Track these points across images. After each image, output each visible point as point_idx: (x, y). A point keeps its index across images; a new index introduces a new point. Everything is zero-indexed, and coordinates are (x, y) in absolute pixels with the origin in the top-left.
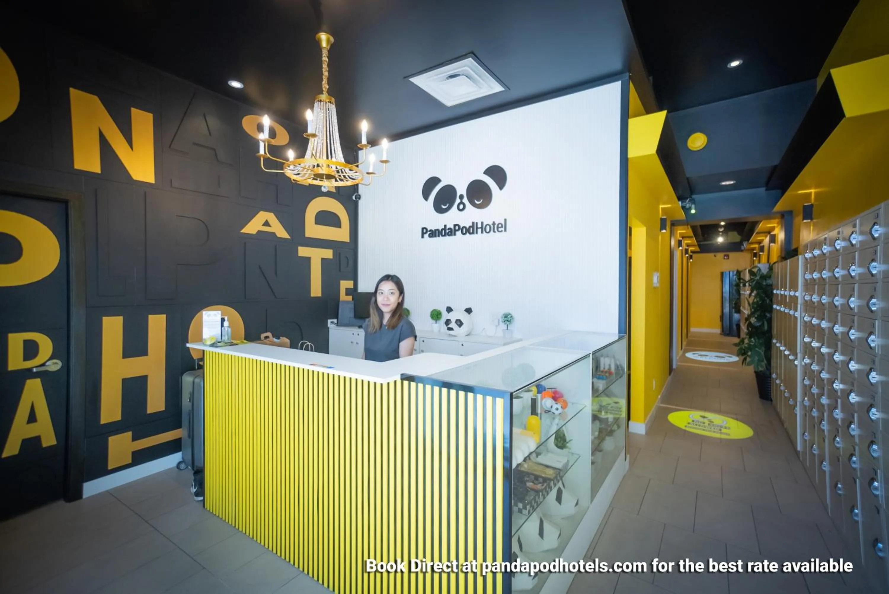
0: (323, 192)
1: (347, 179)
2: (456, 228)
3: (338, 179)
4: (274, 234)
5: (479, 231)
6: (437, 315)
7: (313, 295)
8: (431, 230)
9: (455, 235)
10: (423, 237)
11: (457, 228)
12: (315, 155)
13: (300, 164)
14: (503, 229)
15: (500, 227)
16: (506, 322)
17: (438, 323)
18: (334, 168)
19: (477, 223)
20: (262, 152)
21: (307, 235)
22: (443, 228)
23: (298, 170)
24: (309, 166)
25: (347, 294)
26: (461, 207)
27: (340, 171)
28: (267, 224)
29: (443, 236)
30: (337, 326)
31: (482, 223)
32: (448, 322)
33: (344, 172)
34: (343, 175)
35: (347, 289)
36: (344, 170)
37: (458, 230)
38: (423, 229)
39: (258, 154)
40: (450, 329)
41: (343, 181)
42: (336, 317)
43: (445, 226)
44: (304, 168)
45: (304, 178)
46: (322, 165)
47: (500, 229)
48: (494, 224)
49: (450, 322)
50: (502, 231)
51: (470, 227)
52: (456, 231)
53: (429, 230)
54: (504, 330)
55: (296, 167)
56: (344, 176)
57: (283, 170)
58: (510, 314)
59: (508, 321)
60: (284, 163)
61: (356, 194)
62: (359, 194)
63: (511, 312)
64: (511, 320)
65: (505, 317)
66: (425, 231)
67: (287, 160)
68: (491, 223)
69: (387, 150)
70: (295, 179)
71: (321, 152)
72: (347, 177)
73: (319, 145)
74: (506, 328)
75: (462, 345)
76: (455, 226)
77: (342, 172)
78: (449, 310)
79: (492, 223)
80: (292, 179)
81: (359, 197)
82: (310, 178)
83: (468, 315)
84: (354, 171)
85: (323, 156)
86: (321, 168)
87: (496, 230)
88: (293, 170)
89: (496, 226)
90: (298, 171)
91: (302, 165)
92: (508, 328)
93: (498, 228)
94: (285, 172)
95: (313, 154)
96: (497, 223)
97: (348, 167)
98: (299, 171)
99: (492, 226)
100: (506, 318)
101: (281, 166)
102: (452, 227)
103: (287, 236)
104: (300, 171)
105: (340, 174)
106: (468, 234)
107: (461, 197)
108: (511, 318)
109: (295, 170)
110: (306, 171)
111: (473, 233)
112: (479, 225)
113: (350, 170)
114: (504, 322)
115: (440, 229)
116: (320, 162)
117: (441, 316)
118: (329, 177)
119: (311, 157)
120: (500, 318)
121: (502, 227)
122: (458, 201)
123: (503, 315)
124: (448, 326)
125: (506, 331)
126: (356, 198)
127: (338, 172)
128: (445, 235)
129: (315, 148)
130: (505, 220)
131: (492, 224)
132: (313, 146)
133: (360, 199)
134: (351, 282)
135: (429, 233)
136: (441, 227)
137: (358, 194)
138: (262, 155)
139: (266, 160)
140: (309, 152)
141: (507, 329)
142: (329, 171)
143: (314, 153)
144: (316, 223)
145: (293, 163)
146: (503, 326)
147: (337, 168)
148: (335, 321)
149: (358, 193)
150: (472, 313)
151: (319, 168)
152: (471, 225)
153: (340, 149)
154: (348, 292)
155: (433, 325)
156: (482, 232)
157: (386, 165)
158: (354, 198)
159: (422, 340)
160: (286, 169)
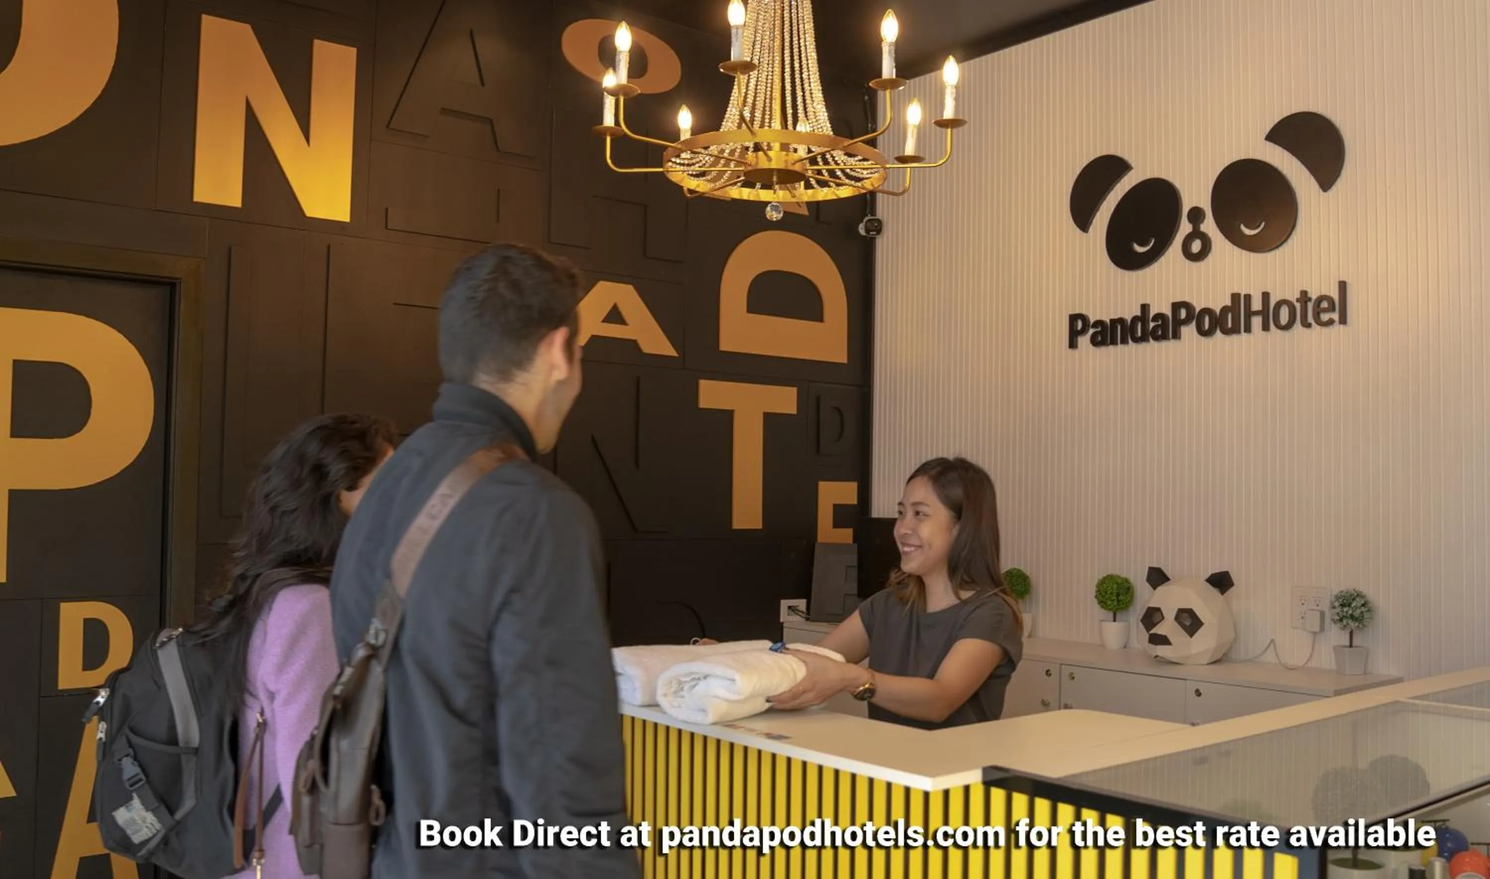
0: (771, 222)
1: (838, 181)
2: (1180, 316)
3: (813, 182)
4: (634, 344)
5: (1257, 321)
6: (1118, 595)
7: (737, 525)
8: (1099, 323)
9: (1176, 336)
10: (1073, 345)
11: (1183, 314)
12: (748, 119)
13: (706, 148)
14: (1335, 316)
15: (1326, 310)
16: (1345, 622)
17: (1122, 621)
18: (802, 152)
19: (1248, 298)
20: (609, 120)
21: (726, 345)
22: (1139, 313)
23: (701, 164)
24: (732, 152)
25: (837, 524)
26: (1196, 246)
27: (819, 160)
28: (615, 316)
29: (1136, 340)
30: (807, 619)
31: (1266, 296)
32: (1151, 617)
33: (830, 160)
34: (828, 170)
35: (839, 509)
36: (832, 156)
37: (1186, 322)
38: (1073, 318)
39: (599, 127)
40: (1159, 640)
41: (829, 186)
42: (806, 594)
43: (1145, 308)
44: (718, 158)
45: (718, 184)
46: (769, 145)
47: (1325, 317)
48: (1304, 297)
49: (1156, 617)
50: (1331, 322)
51: (1225, 310)
52: (1179, 323)
53: (1092, 321)
54: (1336, 648)
55: (696, 156)
56: (832, 173)
57: (661, 166)
58: (1359, 595)
59: (1352, 617)
60: (666, 147)
61: (869, 217)
62: (877, 217)
63: (1362, 588)
64: (1366, 616)
65: (1343, 605)
66: (1080, 325)
67: (675, 135)
68: (1293, 296)
69: (957, 87)
70: (692, 187)
71: (767, 109)
72: (839, 173)
73: (762, 88)
74: (1348, 643)
75: (1198, 693)
76: (1176, 307)
77: (826, 162)
78: (1157, 577)
79: (1298, 295)
80: (685, 189)
81: (877, 227)
82: (735, 184)
83: (1219, 594)
84: (860, 158)
85: (771, 119)
86: (766, 154)
87: (1310, 319)
88: (688, 165)
89: (1310, 306)
90: (700, 167)
91: (714, 149)
92: (1355, 643)
93: (1317, 312)
94: (668, 171)
95: (742, 118)
96: (1314, 296)
97: (841, 146)
98: (704, 164)
99: (1298, 306)
100: (1345, 609)
101: (657, 156)
102: (1168, 312)
103: (668, 350)
104: (707, 165)
105: (821, 166)
106: (1218, 332)
107: (1196, 215)
108: (1363, 609)
109: (693, 164)
110: (724, 166)
111: (1235, 330)
112: (1257, 305)
113: (850, 155)
114: (1341, 620)
115: (1128, 318)
116: (763, 136)
117: (1132, 597)
118: (788, 177)
119: (739, 127)
120: (1325, 607)
121: (1332, 308)
122: (1185, 228)
123: (1337, 598)
124: (1153, 631)
125: (1349, 649)
126: (867, 231)
127: (813, 161)
128: (1143, 339)
129: (750, 100)
130: (1343, 286)
131: (1298, 300)
132: (746, 94)
133: (879, 231)
134: (853, 486)
135: (1091, 331)
136: (1129, 312)
137: (873, 217)
138: (609, 128)
139: (619, 140)
140: (734, 110)
141: (1351, 646)
142: (786, 162)
143: (747, 115)
144: (752, 309)
145: (689, 146)
146: (1337, 636)
147: (810, 151)
148: (801, 604)
149: (873, 213)
150: (1233, 589)
151: (761, 153)
152: (1228, 302)
153: (818, 95)
154: (842, 517)
155: (1104, 624)
156: (1266, 328)
157: (951, 132)
158: (862, 231)
159: (1066, 671)
160: (670, 164)
